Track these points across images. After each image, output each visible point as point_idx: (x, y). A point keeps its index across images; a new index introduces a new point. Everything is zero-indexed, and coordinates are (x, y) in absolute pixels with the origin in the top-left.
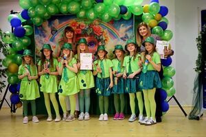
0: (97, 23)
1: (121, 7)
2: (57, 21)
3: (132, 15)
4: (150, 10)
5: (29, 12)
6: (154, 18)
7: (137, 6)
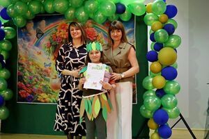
0: (90, 25)
1: (118, 4)
2: (43, 22)
3: (133, 15)
4: (153, 10)
5: (7, 11)
6: (158, 20)
7: (138, 4)
